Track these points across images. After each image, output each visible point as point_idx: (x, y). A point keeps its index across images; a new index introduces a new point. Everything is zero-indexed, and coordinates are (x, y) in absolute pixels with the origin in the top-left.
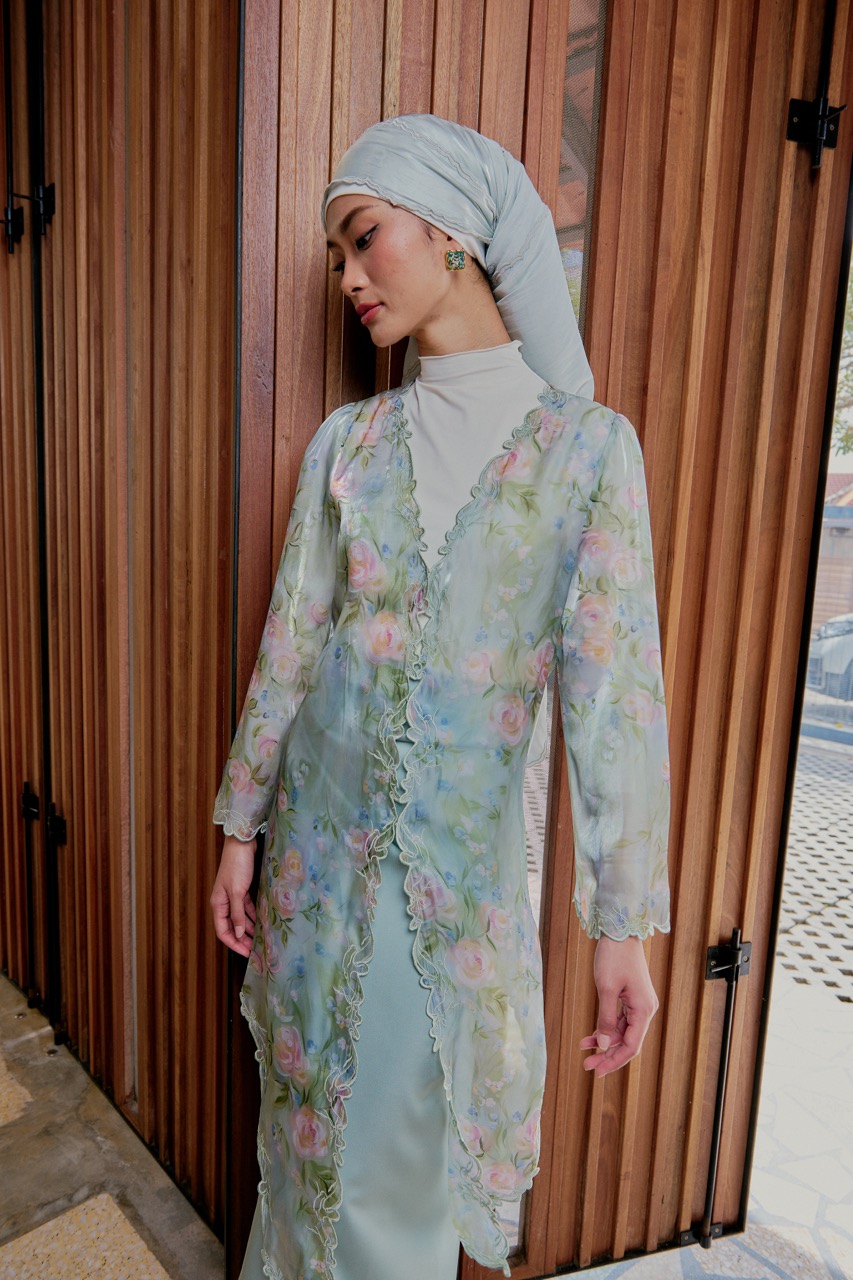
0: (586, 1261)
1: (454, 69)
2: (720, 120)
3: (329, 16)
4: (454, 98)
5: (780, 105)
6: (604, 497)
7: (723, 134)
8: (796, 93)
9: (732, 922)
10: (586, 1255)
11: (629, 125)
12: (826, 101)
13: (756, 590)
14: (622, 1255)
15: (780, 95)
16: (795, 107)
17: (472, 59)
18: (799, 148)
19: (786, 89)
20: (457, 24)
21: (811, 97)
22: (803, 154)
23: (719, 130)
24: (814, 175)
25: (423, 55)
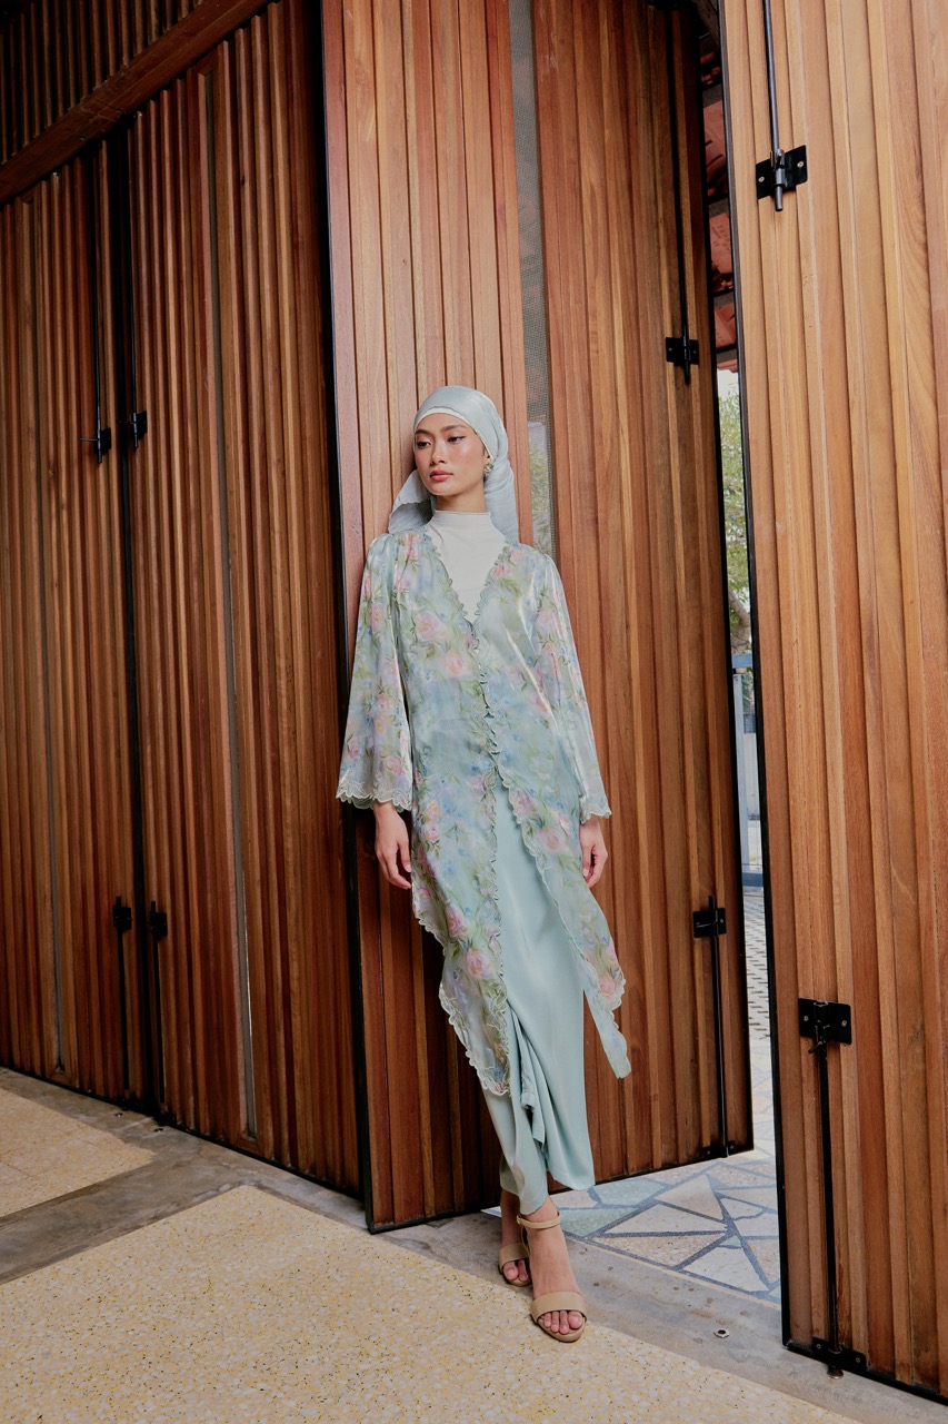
0: (633, 1170)
1: (457, 339)
2: (623, 354)
3: (382, 317)
4: (458, 355)
5: (659, 341)
6: (547, 593)
7: (626, 362)
8: (668, 334)
9: (708, 892)
10: (632, 1164)
11: (566, 361)
12: (687, 337)
13: (690, 650)
14: (660, 1166)
15: (659, 336)
16: (669, 342)
17: (468, 332)
18: (675, 365)
19: (662, 332)
20: (456, 314)
21: (679, 335)
22: (679, 369)
23: (623, 360)
24: (688, 380)
25: (438, 334)
